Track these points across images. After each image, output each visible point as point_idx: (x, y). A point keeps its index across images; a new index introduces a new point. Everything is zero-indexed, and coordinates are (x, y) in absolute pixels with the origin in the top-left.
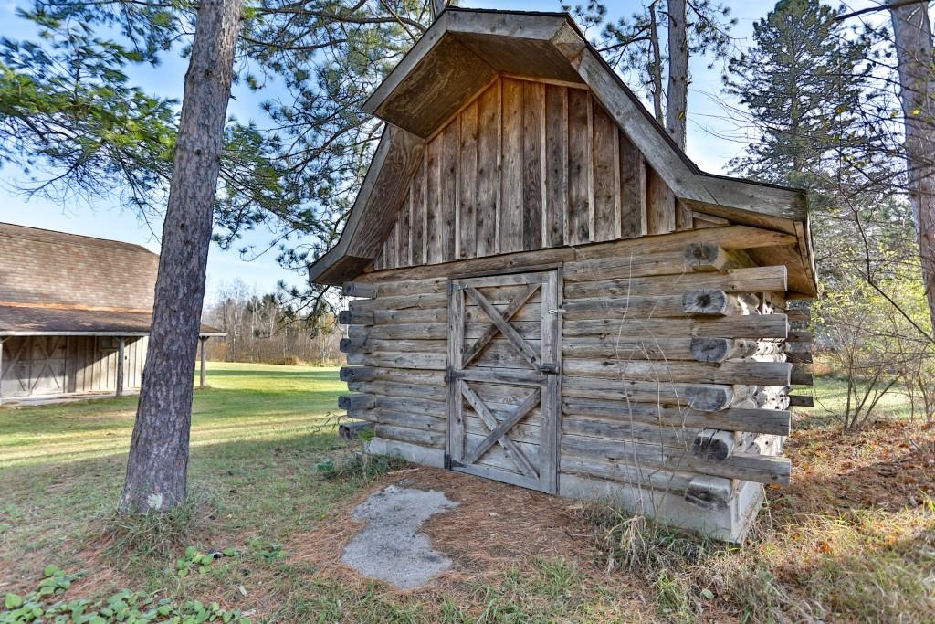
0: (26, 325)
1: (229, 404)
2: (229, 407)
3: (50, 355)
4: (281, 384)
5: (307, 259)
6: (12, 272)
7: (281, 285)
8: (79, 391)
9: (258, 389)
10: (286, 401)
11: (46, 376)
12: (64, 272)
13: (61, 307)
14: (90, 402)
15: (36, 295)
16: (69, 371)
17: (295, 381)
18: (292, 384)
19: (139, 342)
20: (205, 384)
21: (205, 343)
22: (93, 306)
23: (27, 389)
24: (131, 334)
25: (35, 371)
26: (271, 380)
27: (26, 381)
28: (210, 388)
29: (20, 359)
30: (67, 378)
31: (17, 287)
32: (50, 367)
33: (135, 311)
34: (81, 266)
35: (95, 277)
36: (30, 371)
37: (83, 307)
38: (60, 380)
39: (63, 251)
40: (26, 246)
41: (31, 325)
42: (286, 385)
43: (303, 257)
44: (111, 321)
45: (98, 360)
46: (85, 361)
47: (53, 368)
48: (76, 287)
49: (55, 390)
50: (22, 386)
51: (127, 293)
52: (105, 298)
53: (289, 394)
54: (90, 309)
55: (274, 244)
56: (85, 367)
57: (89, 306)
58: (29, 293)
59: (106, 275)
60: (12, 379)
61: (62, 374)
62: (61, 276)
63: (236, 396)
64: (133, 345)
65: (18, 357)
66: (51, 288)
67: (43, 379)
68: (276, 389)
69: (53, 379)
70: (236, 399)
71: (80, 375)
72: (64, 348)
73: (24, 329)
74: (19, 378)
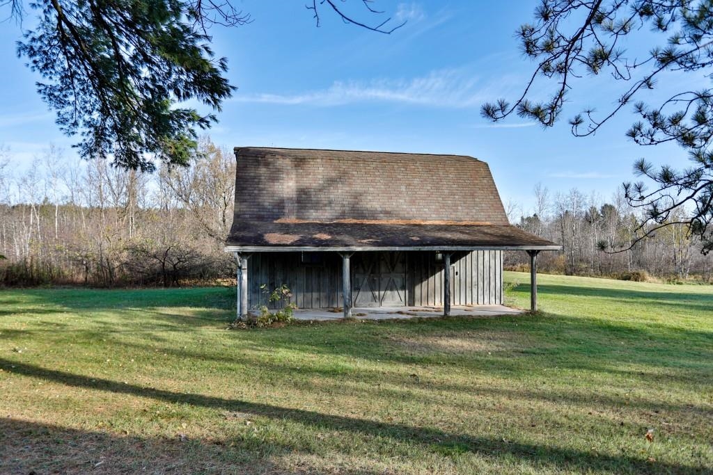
0: (365, 241)
1: (566, 340)
2: (565, 346)
3: (393, 270)
4: (636, 314)
5: (682, 123)
6: (365, 192)
7: (641, 167)
8: (418, 306)
9: (604, 318)
10: (648, 344)
11: (391, 290)
12: (403, 188)
13: (401, 222)
14: (420, 321)
15: (381, 212)
16: (409, 285)
17: (657, 309)
18: (653, 315)
19: (468, 256)
20: (537, 308)
21: (535, 258)
22: (426, 220)
23: (377, 300)
24: (460, 248)
25: (383, 284)
26: (619, 304)
27: (377, 293)
28: (543, 313)
29: (372, 273)
30: (407, 292)
31: (369, 206)
32: (393, 280)
33: (464, 223)
34: (416, 181)
35: (428, 191)
36: (379, 284)
37: (418, 222)
38: (402, 293)
39: (402, 169)
40: (375, 168)
41: (371, 240)
42: (643, 314)
43: (675, 120)
44: (439, 235)
45: (432, 275)
46: (421, 275)
47: (395, 281)
48: (413, 202)
49: (398, 303)
50: (374, 298)
51: (456, 206)
52: (436, 211)
53: (652, 332)
54: (423, 223)
55: (625, 100)
56: (422, 282)
57: (423, 220)
58: (376, 210)
59: (437, 189)
60: (367, 291)
61: (403, 288)
62: (401, 192)
63: (576, 328)
64: (463, 259)
65: (370, 271)
66: (392, 205)
67: (389, 292)
68: (630, 322)
69: (396, 292)
70: (576, 334)
71: (417, 289)
72: (403, 262)
73: (362, 245)
74: (372, 290)
